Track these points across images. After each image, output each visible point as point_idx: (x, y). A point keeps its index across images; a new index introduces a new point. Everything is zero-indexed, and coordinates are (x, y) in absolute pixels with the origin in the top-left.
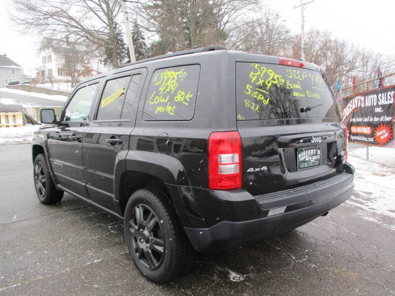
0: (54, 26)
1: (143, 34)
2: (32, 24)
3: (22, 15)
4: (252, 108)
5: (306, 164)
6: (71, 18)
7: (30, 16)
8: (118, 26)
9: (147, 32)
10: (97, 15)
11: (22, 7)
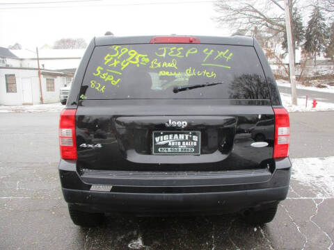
0: (240, 20)
1: (323, 15)
2: (223, 20)
3: (218, 15)
4: (97, 88)
5: (169, 149)
6: (256, 11)
7: (223, 14)
8: (298, 11)
9: (327, 12)
10: (278, 4)
11: (219, 8)
